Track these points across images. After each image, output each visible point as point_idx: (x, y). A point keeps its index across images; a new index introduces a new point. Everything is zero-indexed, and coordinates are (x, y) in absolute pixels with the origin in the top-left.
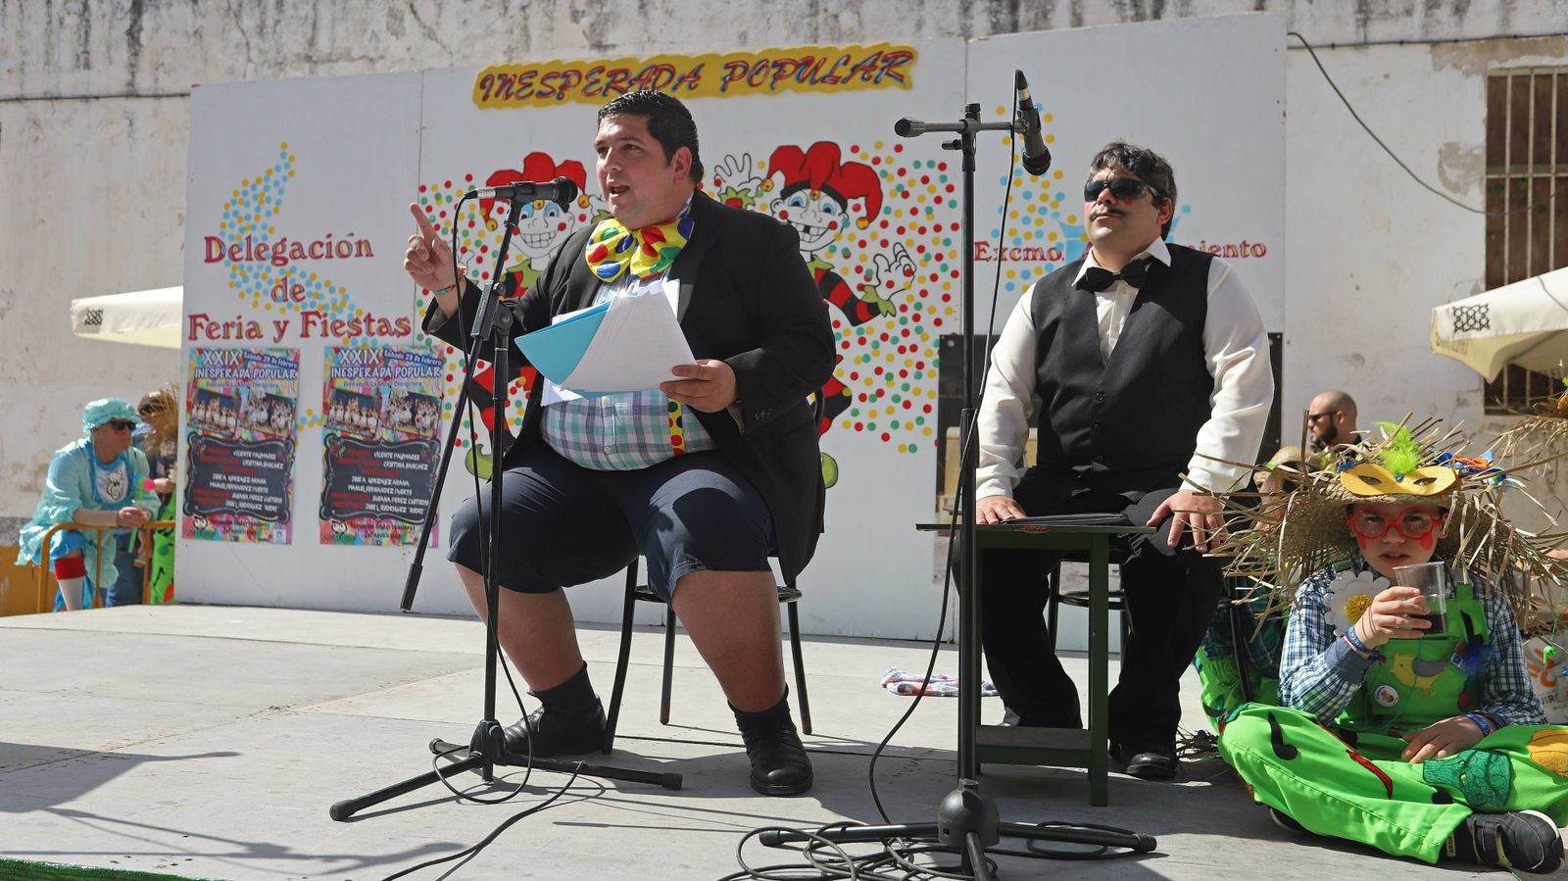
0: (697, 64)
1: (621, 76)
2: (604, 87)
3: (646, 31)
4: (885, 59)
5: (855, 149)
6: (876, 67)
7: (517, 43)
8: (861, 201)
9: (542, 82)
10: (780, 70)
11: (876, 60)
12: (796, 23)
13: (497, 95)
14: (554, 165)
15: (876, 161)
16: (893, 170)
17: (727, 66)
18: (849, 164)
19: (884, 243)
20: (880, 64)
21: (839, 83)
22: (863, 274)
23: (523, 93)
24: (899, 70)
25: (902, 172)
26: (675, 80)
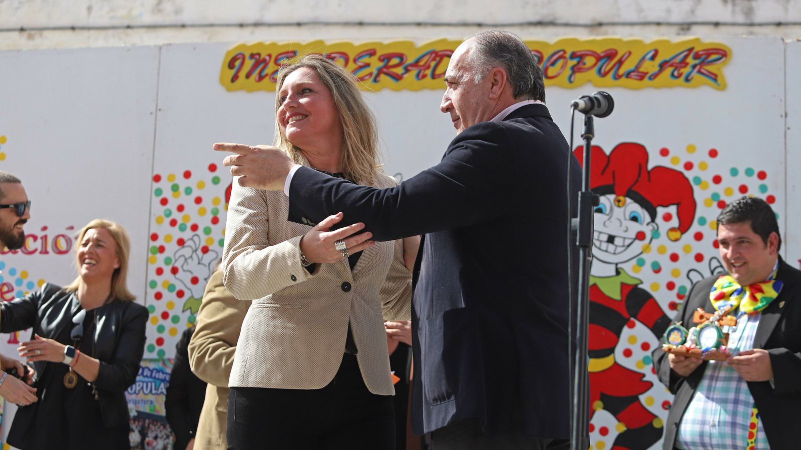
1: (395, 61)
2: (375, 72)
4: (697, 56)
5: (664, 152)
6: (687, 64)
8: (673, 210)
10: (579, 63)
11: (686, 56)
13: (247, 77)
15: (689, 166)
16: (708, 177)
19: (699, 258)
20: (691, 61)
21: (646, 80)
22: (675, 291)
24: (712, 68)
25: (717, 180)
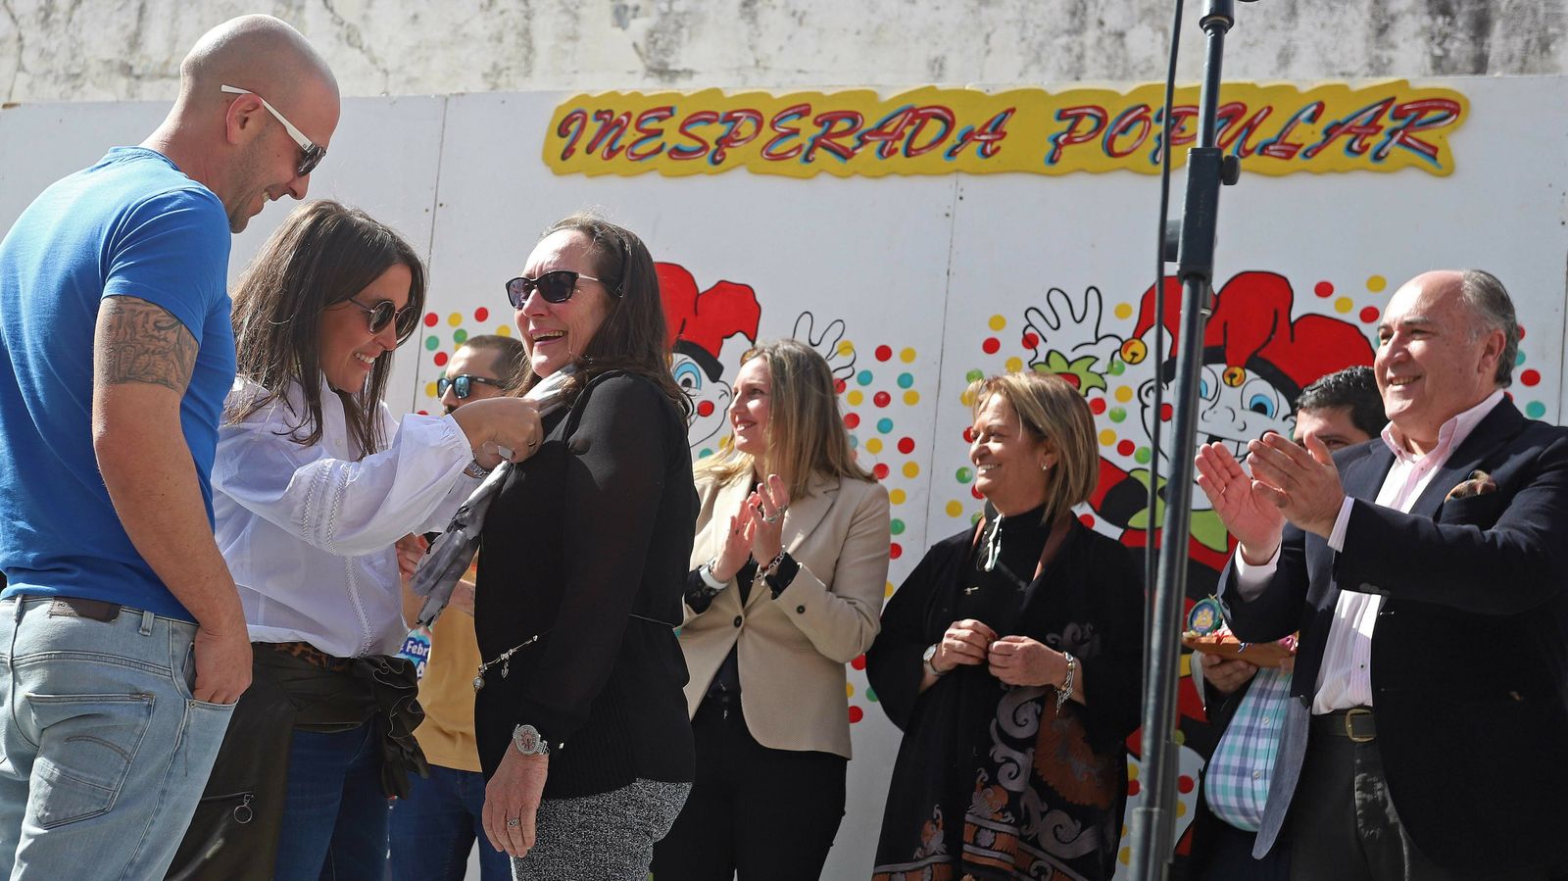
0: (998, 109)
1: (843, 125)
2: (807, 144)
3: (752, 48)
4: (1399, 113)
5: (1324, 290)
6: (1380, 128)
7: (508, 59)
9: (682, 130)
12: (1042, 45)
13: (590, 150)
14: (698, 291)
15: (1369, 314)
17: (1062, 115)
18: (1310, 318)
20: (1387, 122)
21: (1298, 157)
23: (640, 150)
24: (1427, 136)
26: (954, 138)
